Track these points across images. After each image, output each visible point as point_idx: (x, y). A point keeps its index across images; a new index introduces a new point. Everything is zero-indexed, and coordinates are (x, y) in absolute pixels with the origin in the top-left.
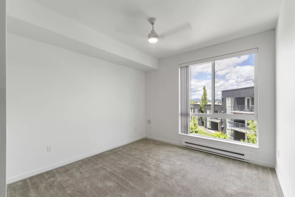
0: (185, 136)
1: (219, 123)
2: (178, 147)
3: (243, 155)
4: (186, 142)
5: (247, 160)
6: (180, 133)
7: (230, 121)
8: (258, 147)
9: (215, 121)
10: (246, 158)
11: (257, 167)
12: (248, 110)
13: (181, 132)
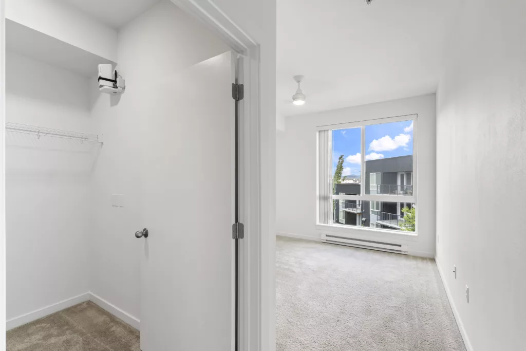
0: (327, 226)
1: (358, 213)
2: (316, 242)
3: (400, 246)
4: (326, 236)
5: (405, 252)
6: (318, 223)
7: (375, 210)
8: (417, 235)
9: (352, 211)
10: (403, 249)
11: (415, 257)
12: (402, 192)
13: (320, 221)
